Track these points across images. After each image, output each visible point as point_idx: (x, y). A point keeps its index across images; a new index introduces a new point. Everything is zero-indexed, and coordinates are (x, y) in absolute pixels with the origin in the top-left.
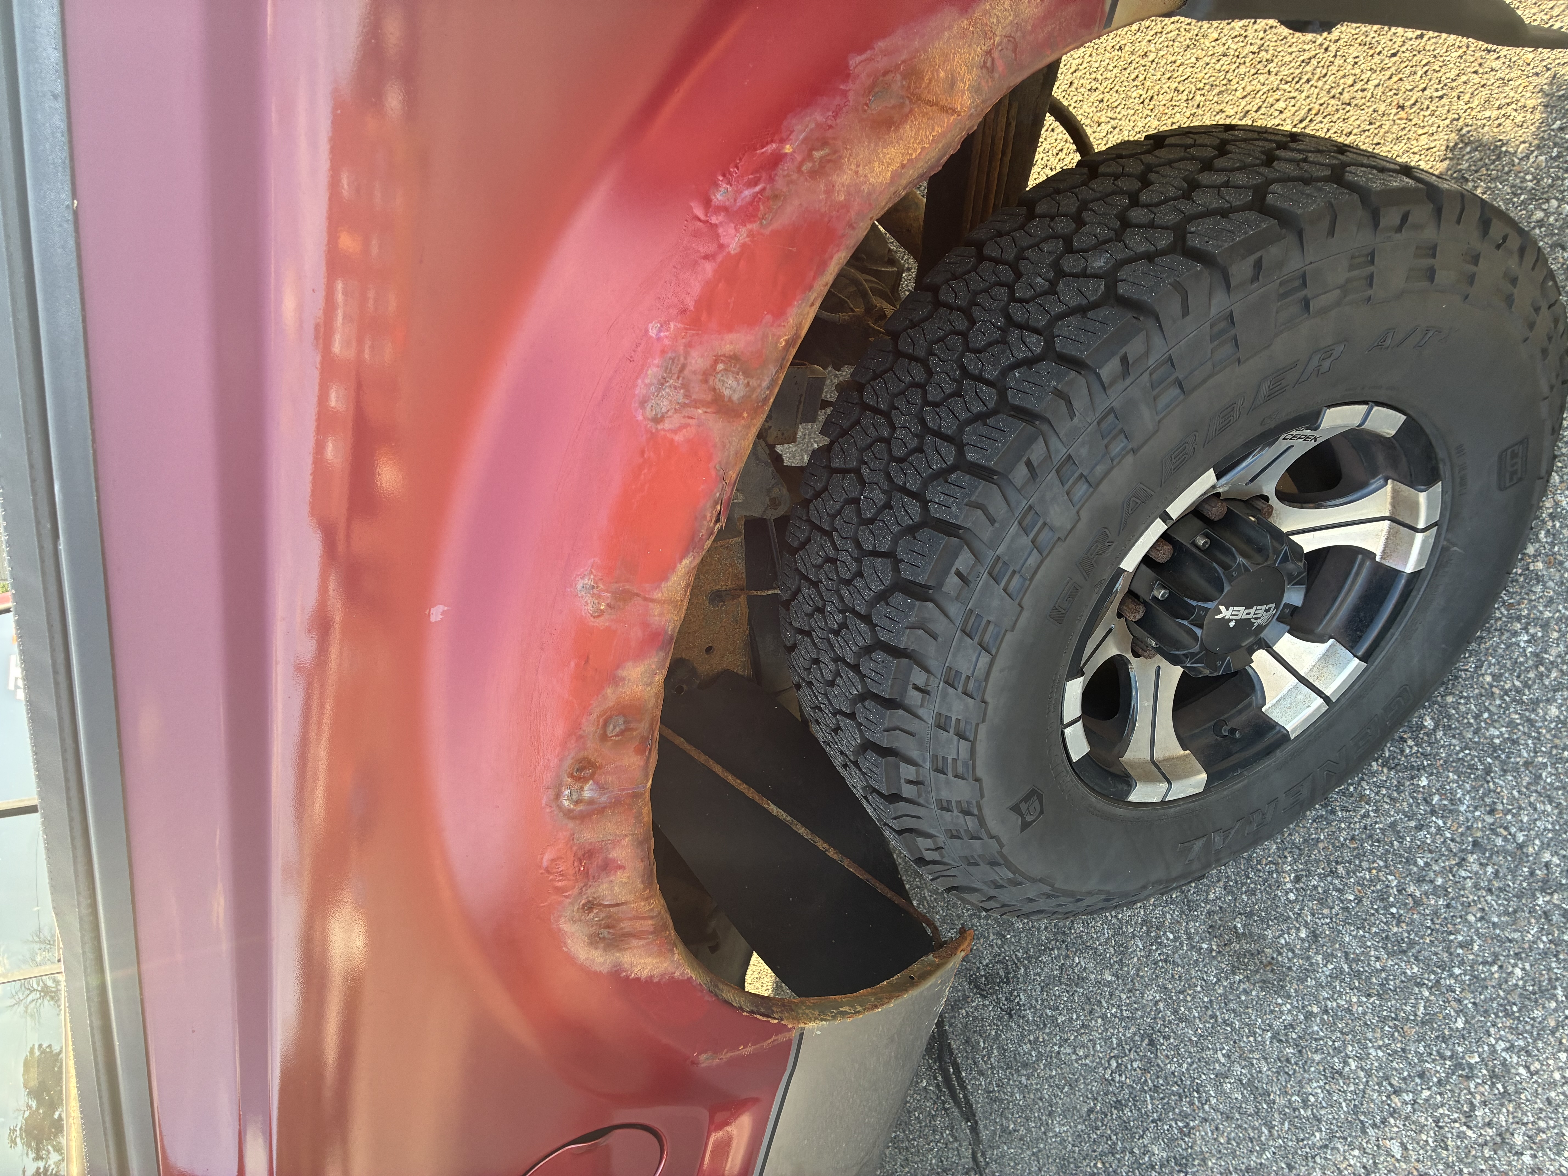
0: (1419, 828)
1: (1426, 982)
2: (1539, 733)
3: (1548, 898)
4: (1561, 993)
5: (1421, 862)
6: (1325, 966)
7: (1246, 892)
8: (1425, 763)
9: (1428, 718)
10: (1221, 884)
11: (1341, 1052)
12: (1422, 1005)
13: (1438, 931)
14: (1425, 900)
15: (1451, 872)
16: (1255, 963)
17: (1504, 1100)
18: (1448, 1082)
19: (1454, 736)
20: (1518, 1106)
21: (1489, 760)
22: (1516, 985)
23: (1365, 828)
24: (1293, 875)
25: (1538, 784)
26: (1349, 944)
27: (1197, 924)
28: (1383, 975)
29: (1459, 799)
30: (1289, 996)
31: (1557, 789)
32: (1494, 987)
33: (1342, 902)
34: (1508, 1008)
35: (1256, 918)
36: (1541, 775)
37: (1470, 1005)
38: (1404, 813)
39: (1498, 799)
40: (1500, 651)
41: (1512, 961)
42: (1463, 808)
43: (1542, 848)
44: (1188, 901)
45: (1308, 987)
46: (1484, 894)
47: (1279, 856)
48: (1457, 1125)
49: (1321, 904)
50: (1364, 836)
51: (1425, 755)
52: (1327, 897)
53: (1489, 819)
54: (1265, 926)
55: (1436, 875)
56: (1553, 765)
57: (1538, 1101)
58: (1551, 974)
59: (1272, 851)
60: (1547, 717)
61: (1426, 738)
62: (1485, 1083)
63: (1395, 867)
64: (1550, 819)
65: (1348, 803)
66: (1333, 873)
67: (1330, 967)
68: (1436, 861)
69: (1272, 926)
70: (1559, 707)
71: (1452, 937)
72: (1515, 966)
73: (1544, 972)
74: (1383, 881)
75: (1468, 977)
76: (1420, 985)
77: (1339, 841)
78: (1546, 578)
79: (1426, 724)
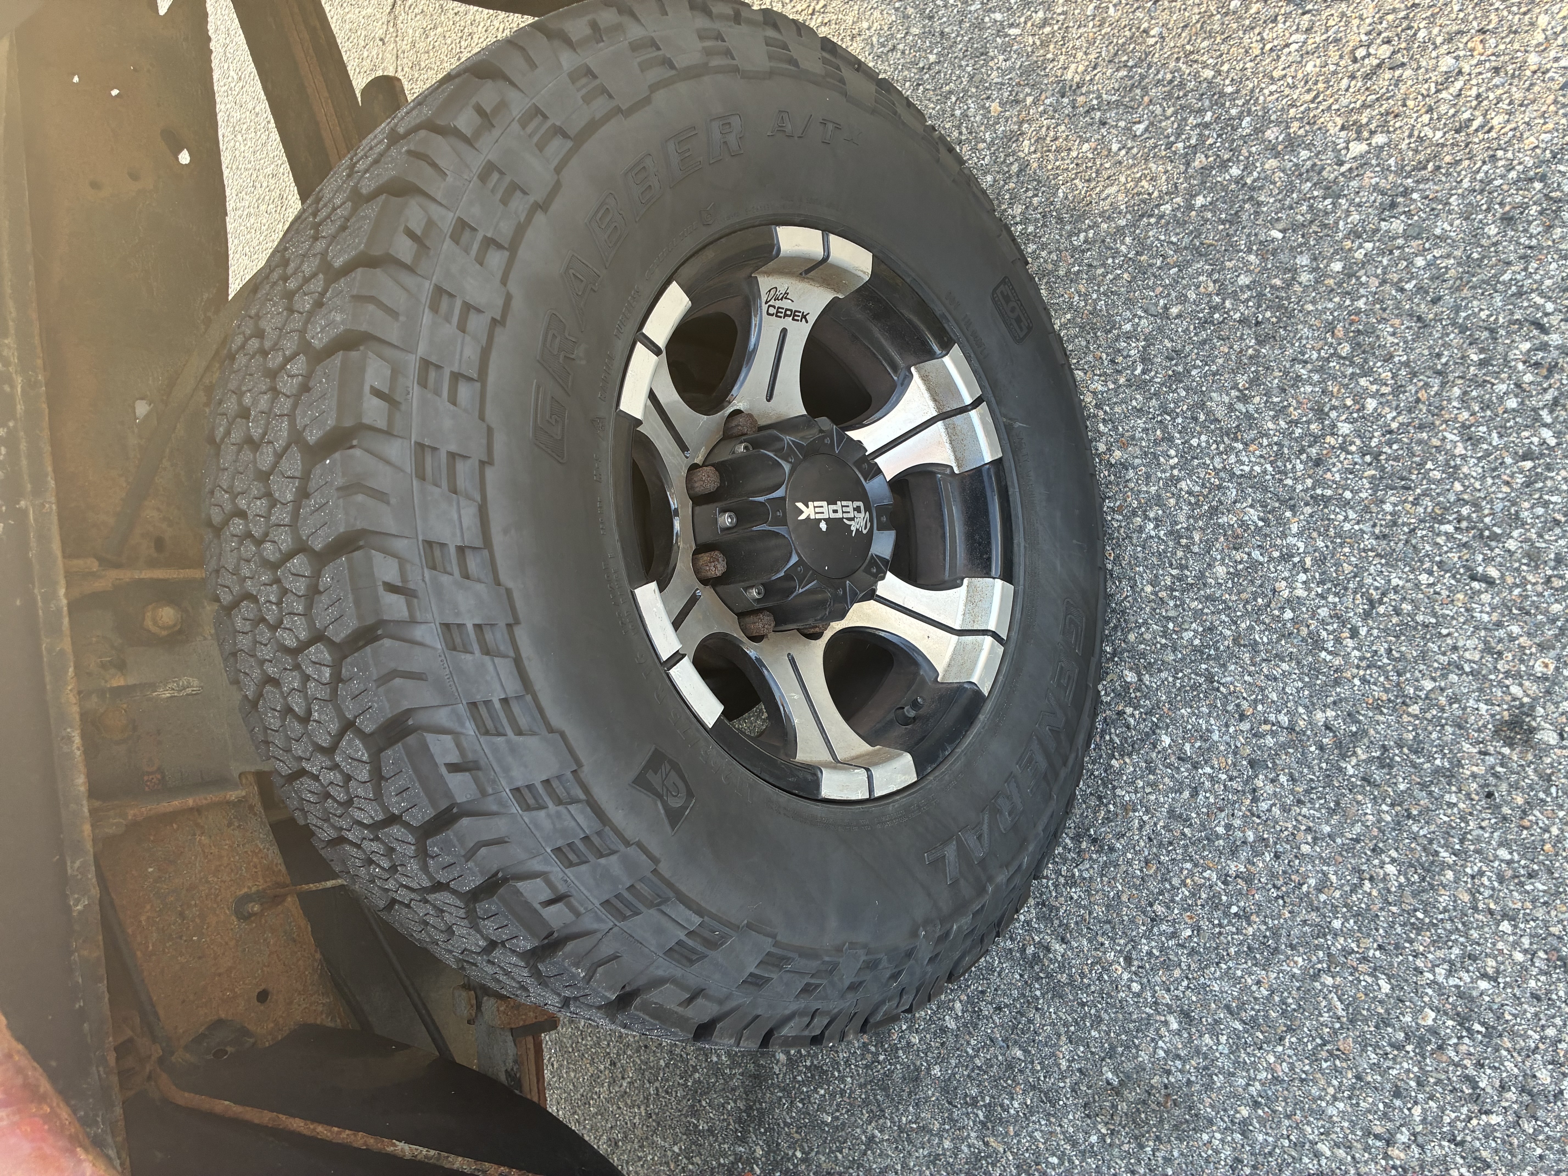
0: (1195, 793)
1: (1319, 966)
2: (1225, 602)
3: (1354, 761)
4: (1446, 854)
5: (1221, 830)
6: (1218, 1043)
7: (1092, 1026)
8: (1155, 720)
9: (1126, 672)
10: (1064, 1038)
11: (1304, 1144)
12: (1336, 999)
13: (1287, 893)
14: (1252, 869)
15: (1253, 815)
16: (1153, 1111)
17: (1495, 1041)
18: (1426, 1073)
19: (1160, 671)
20: (1513, 1034)
21: (1204, 666)
22: (1400, 885)
23: (1150, 840)
24: (1121, 960)
25: (1259, 651)
26: (1222, 992)
27: (1071, 1117)
28: (1277, 999)
29: (1208, 730)
30: (1211, 1122)
31: (1278, 640)
32: (1382, 909)
33: (1183, 946)
34: (1413, 920)
35: (1120, 1050)
36: (1255, 640)
37: (1378, 954)
38: (1172, 790)
39: (1238, 698)
40: (1140, 555)
41: (1376, 862)
42: (1216, 737)
43: (1310, 713)
44: (1046, 1094)
45: (1220, 1088)
46: (1298, 811)
47: (1096, 949)
48: (1474, 1122)
49: (1168, 969)
50: (1155, 850)
51: (1149, 713)
52: (1167, 954)
53: (1245, 726)
54: (1134, 1051)
55: (1244, 832)
56: (1258, 621)
57: (1525, 1006)
58: (1420, 841)
59: (1086, 949)
60: (1220, 581)
61: (1138, 694)
62: (1462, 1037)
63: (1203, 858)
64: (1294, 676)
65: (1117, 826)
66: (1155, 920)
67: (1223, 1039)
68: (1233, 815)
69: (1140, 1044)
70: (1223, 563)
71: (1305, 888)
72: (1382, 865)
73: (1413, 845)
74: (1204, 885)
75: (1352, 921)
76: (1316, 977)
77: (1137, 877)
78: (1130, 461)
79: (1129, 680)
